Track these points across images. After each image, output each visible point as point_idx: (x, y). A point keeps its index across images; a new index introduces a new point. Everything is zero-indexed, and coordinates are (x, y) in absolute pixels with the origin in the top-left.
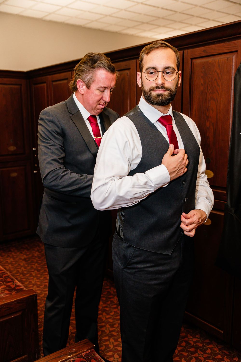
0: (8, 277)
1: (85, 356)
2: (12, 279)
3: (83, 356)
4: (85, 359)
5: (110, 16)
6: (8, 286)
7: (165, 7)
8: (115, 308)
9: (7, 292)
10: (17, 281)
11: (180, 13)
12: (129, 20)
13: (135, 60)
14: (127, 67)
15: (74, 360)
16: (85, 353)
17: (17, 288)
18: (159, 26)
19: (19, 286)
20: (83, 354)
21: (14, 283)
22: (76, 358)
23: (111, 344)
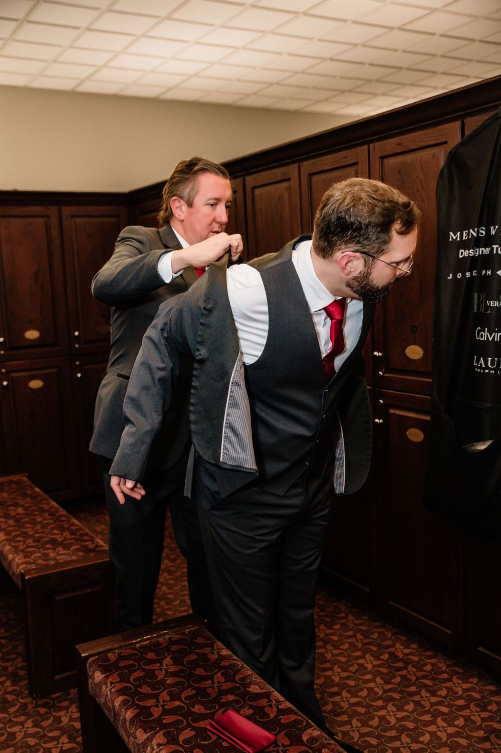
0: (86, 534)
1: (188, 633)
2: (92, 537)
3: (187, 632)
4: (188, 636)
5: (277, 84)
6: (86, 547)
7: (376, 62)
9: (81, 554)
10: (98, 540)
11: (408, 69)
12: (315, 88)
13: (296, 165)
14: (286, 177)
15: (172, 637)
16: (189, 630)
17: (98, 549)
18: (375, 95)
19: (101, 546)
20: (186, 630)
21: (93, 542)
22: (174, 635)
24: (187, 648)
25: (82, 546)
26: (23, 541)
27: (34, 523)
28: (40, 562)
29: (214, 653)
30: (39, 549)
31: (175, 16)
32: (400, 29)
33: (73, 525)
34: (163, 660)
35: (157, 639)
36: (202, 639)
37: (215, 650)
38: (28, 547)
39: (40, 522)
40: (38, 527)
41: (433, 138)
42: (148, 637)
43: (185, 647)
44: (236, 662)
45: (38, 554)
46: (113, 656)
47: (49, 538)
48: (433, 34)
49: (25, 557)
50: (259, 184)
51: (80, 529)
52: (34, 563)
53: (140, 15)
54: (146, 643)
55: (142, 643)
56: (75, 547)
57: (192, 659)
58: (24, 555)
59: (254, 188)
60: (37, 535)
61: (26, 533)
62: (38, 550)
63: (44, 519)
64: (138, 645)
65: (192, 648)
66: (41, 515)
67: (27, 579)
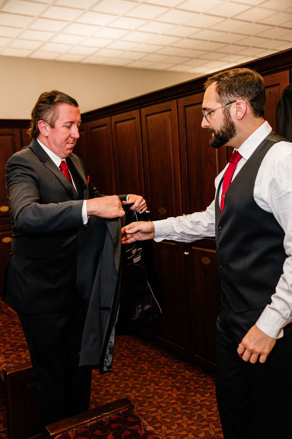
1: (122, 413)
3: (121, 413)
4: (122, 416)
5: (154, 53)
7: (214, 40)
8: (165, 378)
11: (233, 44)
12: (176, 56)
13: (175, 101)
14: (168, 109)
15: (111, 417)
16: (122, 411)
18: (211, 60)
20: (120, 411)
22: (112, 415)
23: (158, 416)
24: (123, 426)
26: (3, 346)
27: (10, 333)
28: (16, 361)
29: (142, 430)
30: (14, 351)
31: (94, 9)
32: (232, 18)
34: (107, 436)
35: (101, 419)
36: (132, 418)
37: (142, 427)
38: (7, 350)
39: (14, 332)
40: (13, 335)
41: (270, 82)
42: (95, 418)
43: (121, 425)
44: (157, 436)
45: (14, 356)
46: (72, 433)
47: (20, 343)
48: (251, 22)
49: (6, 358)
50: (151, 113)
52: (11, 362)
53: (73, 8)
54: (93, 422)
55: (91, 423)
57: (127, 435)
58: (4, 357)
59: (147, 116)
60: (12, 342)
61: (5, 340)
62: (14, 353)
63: (16, 330)
64: (88, 424)
65: (126, 425)
66: (14, 327)
67: (8, 374)
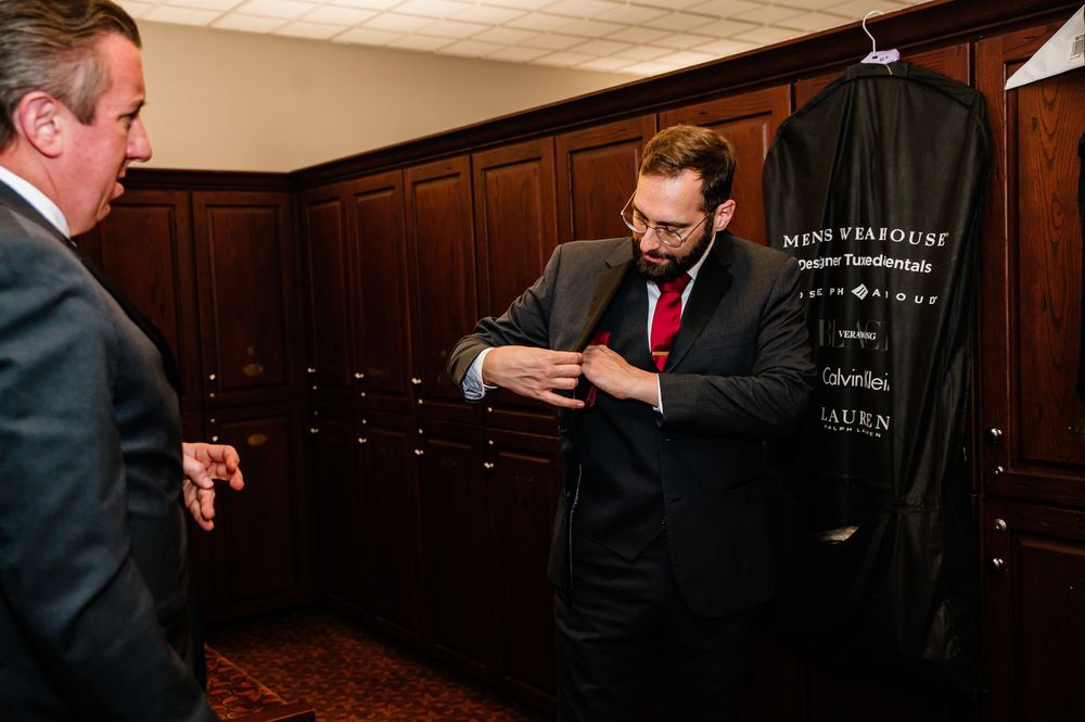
0: (244, 679)
2: (254, 684)
5: (502, 25)
6: (246, 699)
9: (240, 709)
10: (264, 688)
12: (553, 33)
13: (551, 139)
14: (533, 155)
17: (266, 701)
18: (635, 45)
19: (270, 697)
21: (257, 691)
25: (240, 698)
33: (221, 665)
41: (751, 106)
51: (232, 672)
56: (231, 699)
59: (486, 170)
